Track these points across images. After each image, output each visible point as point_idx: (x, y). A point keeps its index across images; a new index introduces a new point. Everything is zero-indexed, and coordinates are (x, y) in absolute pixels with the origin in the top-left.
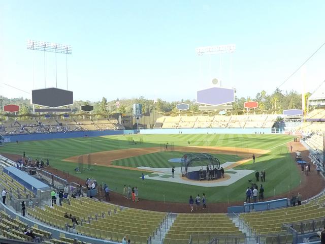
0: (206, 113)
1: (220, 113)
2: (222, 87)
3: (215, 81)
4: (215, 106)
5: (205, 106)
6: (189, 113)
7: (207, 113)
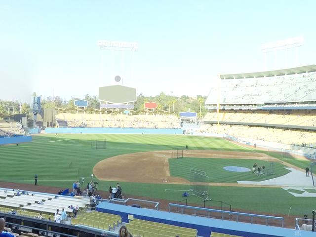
0: (109, 112)
1: (125, 112)
2: (123, 85)
3: (118, 79)
4: (117, 105)
5: (107, 104)
6: (90, 111)
7: (111, 112)
